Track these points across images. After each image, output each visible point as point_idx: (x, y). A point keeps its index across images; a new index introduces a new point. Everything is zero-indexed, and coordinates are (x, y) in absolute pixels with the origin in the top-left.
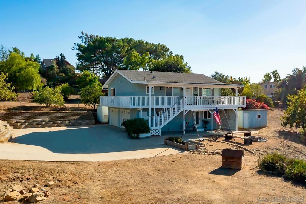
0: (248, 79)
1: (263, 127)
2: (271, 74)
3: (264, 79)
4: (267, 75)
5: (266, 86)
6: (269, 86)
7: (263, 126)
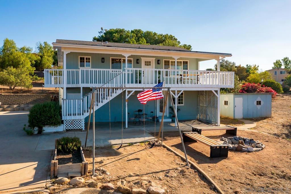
0: (256, 67)
1: (265, 118)
2: (282, 61)
3: (273, 67)
4: (277, 62)
5: (276, 72)
6: (278, 72)
7: (265, 116)
